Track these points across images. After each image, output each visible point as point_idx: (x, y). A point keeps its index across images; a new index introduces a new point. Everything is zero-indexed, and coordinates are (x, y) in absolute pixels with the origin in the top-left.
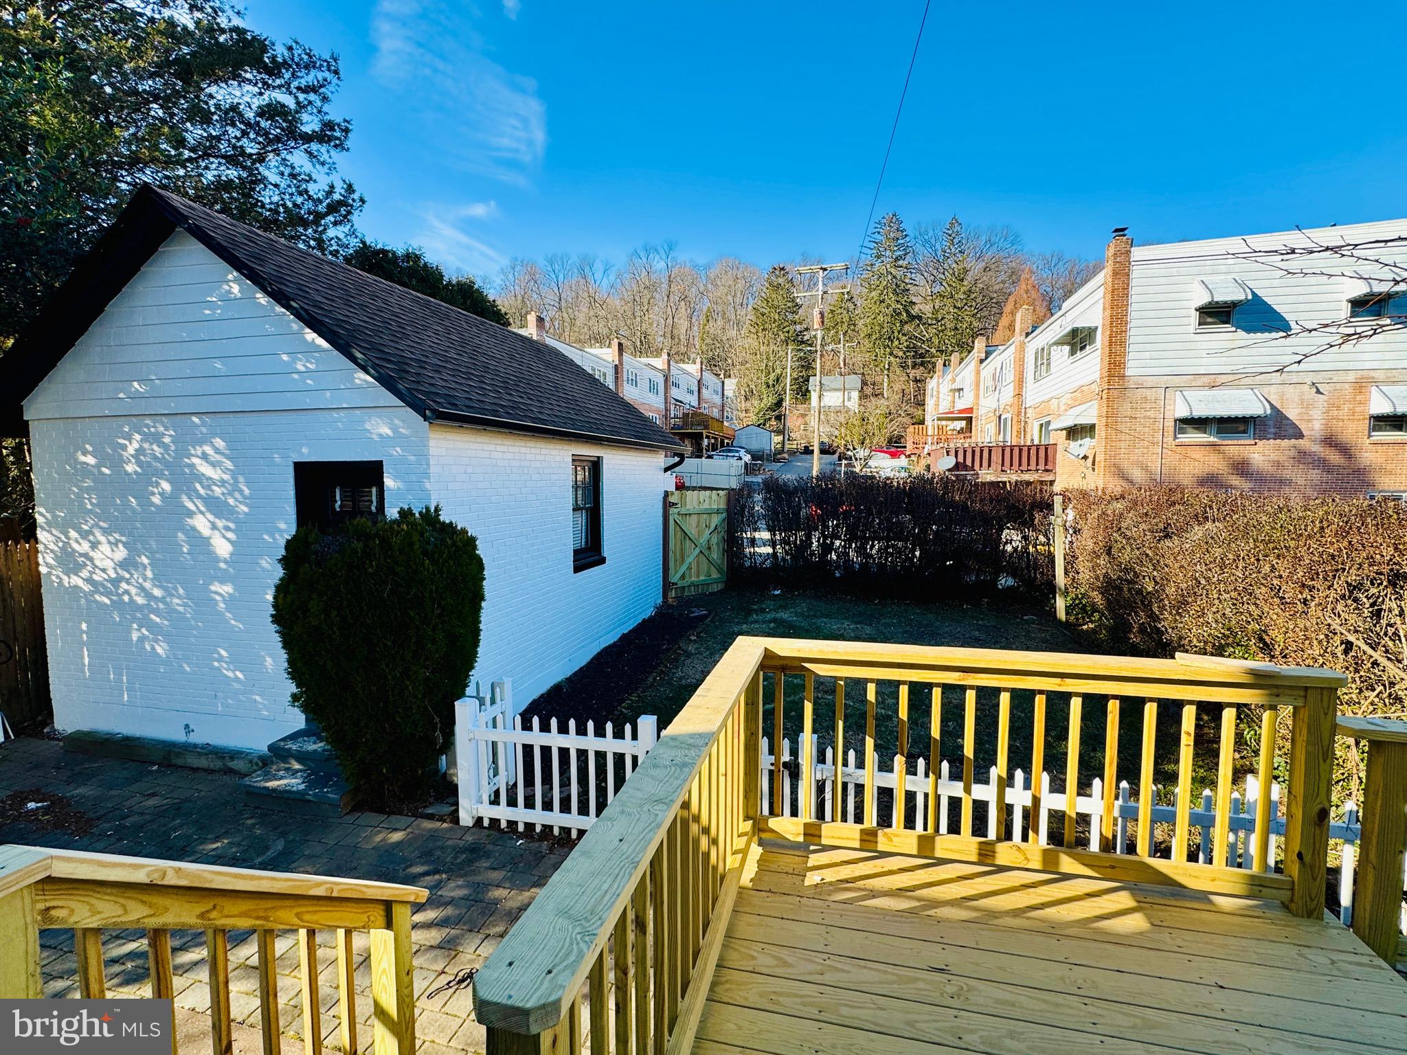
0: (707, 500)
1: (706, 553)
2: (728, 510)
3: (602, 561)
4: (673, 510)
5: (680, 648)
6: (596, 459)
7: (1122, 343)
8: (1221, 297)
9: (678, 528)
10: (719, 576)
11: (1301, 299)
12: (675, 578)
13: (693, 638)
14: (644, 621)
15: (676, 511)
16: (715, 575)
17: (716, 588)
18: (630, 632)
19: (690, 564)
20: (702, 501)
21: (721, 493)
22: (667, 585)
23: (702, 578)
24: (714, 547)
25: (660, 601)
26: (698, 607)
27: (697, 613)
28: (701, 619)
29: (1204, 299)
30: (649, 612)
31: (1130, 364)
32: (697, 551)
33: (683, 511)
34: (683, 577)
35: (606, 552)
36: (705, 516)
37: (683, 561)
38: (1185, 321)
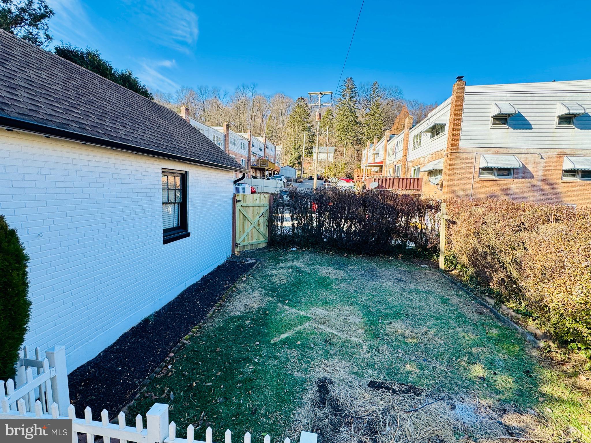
0: (258, 199)
1: (257, 227)
2: (269, 205)
3: (188, 235)
4: (238, 204)
5: (235, 287)
6: (184, 173)
7: (459, 131)
8: (504, 112)
9: (241, 214)
10: (264, 239)
11: (537, 115)
12: (238, 241)
13: (244, 279)
14: (219, 267)
15: (240, 205)
16: (262, 239)
17: (262, 246)
18: (208, 274)
19: (248, 233)
20: (255, 199)
21: (266, 196)
22: (235, 245)
23: (255, 241)
24: (262, 225)
25: (230, 253)
26: (251, 257)
27: (250, 261)
28: (252, 265)
29: (496, 112)
30: (222, 261)
31: (461, 141)
32: (252, 226)
33: (244, 205)
34: (244, 240)
35: (190, 229)
36: (257, 208)
37: (244, 232)
38: (486, 122)
